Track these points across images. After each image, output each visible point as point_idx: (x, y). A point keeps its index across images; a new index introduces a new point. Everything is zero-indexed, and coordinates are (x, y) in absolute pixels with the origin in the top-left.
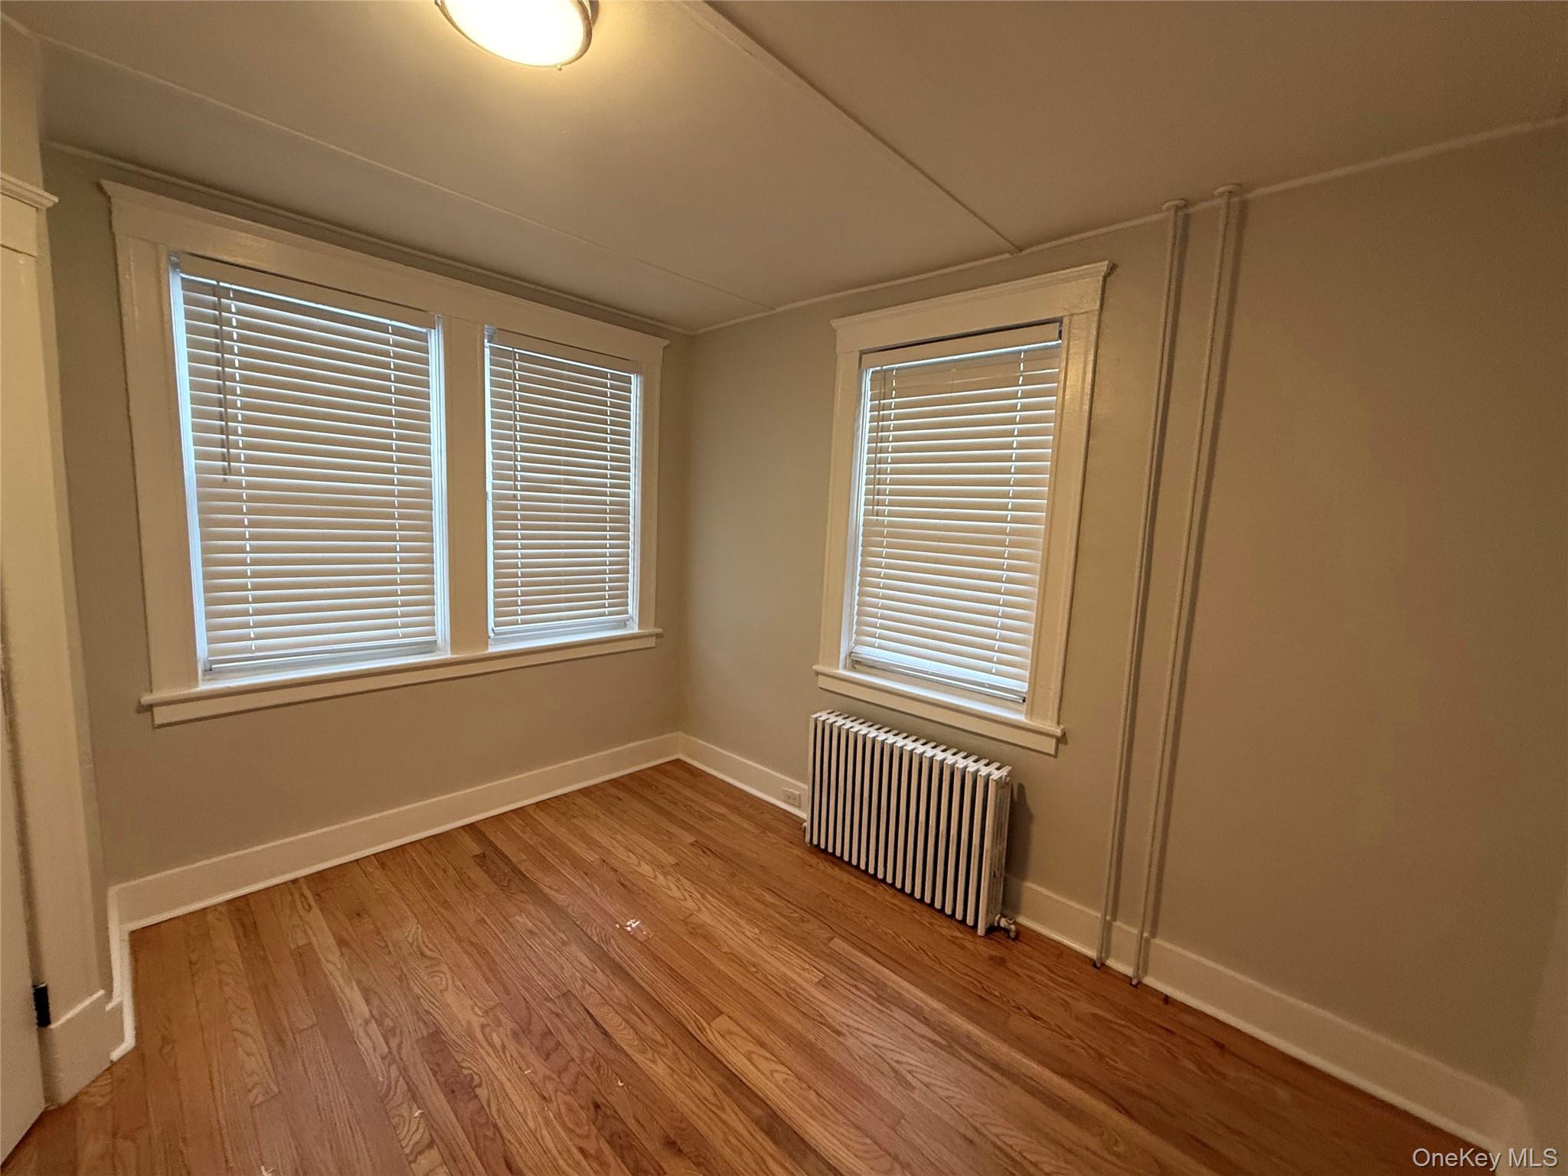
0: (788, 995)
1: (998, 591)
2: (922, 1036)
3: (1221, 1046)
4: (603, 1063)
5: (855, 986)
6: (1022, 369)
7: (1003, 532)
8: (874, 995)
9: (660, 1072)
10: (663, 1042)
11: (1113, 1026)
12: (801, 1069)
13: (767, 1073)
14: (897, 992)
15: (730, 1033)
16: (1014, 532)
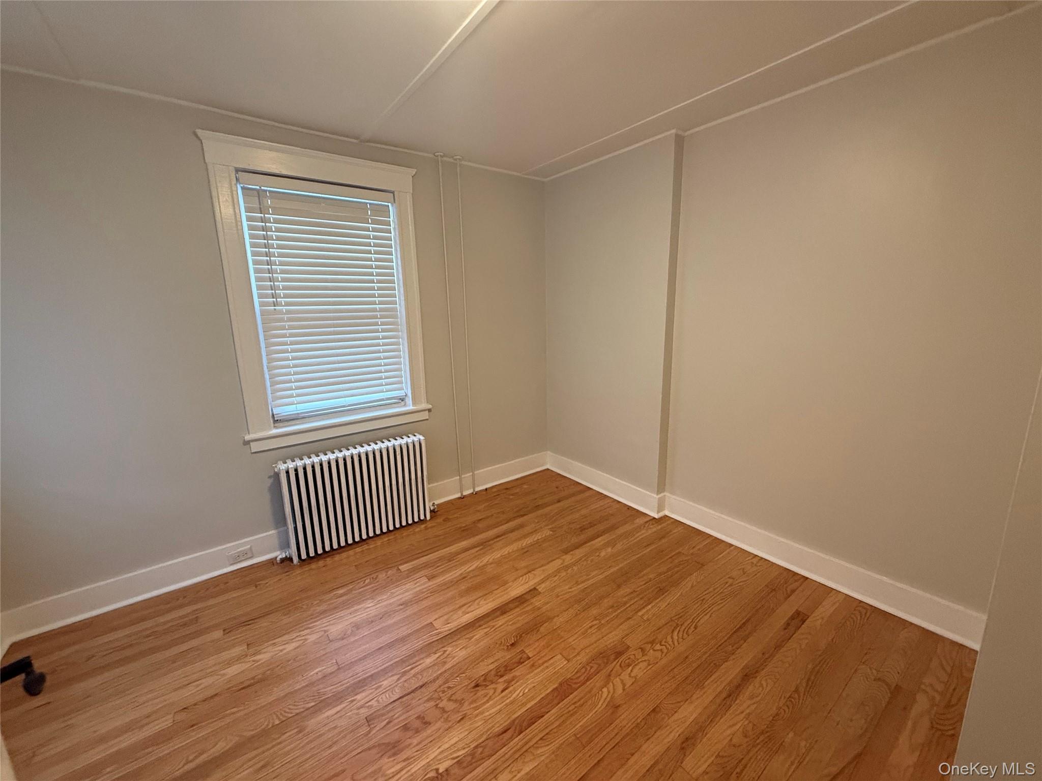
0: (431, 593)
1: (378, 345)
2: (477, 552)
3: (507, 489)
4: (446, 685)
5: (438, 567)
6: (369, 214)
7: (375, 310)
8: (447, 561)
9: (463, 653)
10: (442, 652)
11: (491, 505)
12: (481, 594)
13: (477, 607)
14: (449, 553)
15: (447, 620)
16: (381, 310)
